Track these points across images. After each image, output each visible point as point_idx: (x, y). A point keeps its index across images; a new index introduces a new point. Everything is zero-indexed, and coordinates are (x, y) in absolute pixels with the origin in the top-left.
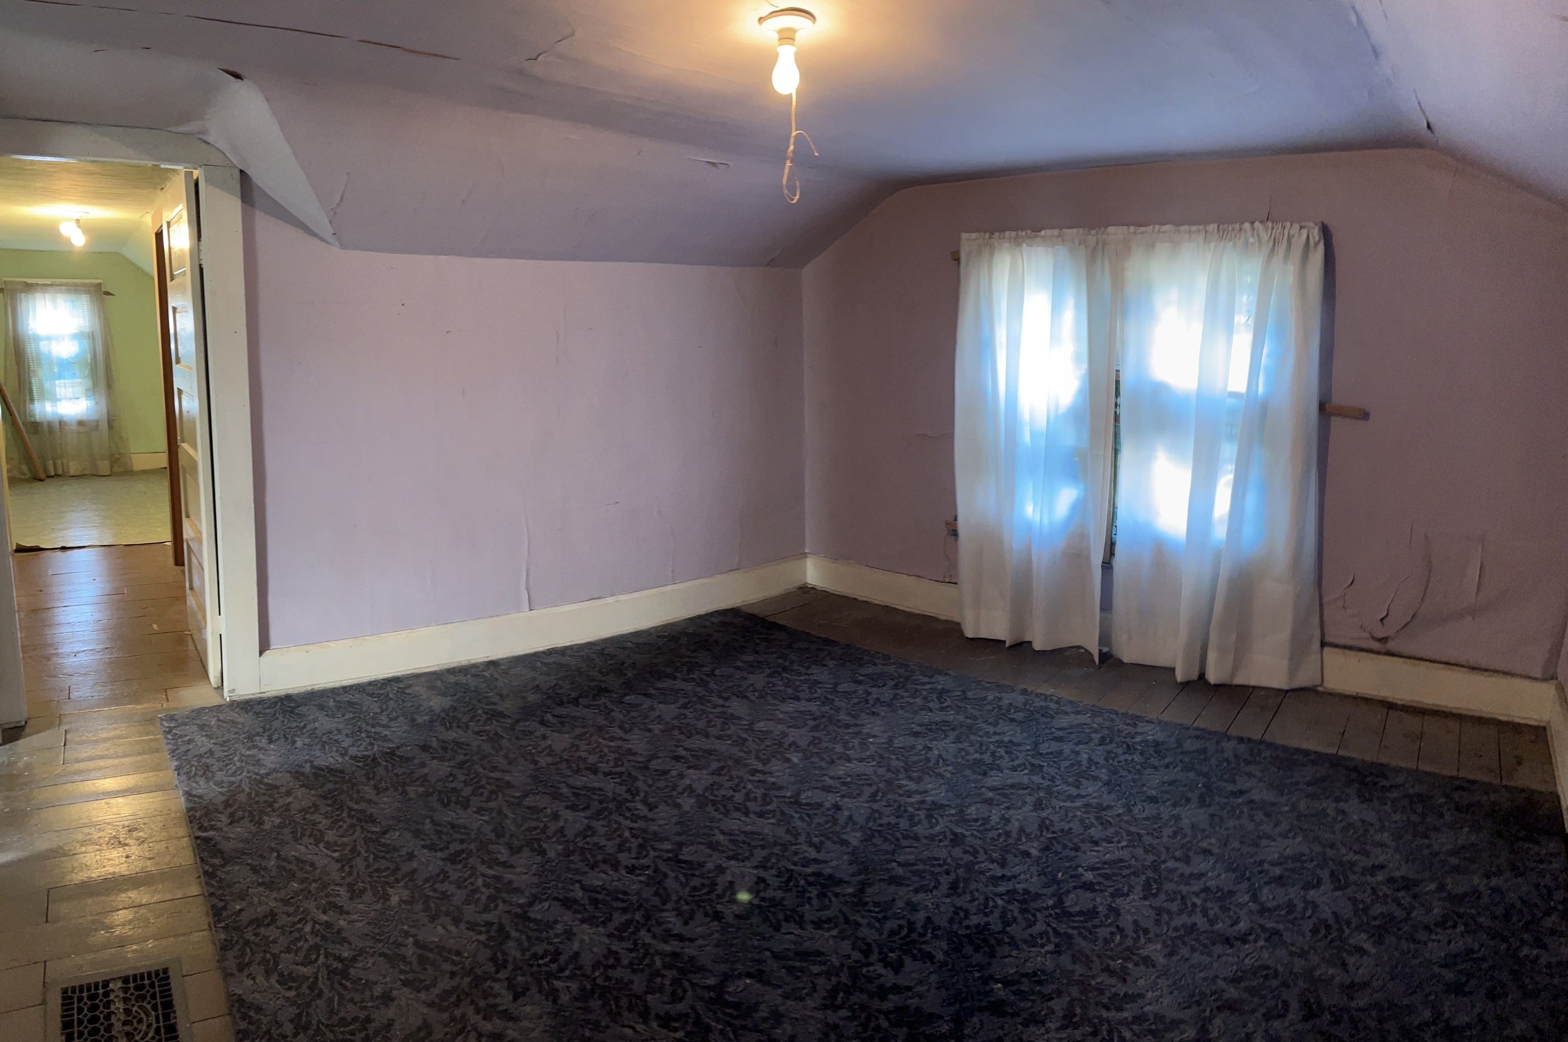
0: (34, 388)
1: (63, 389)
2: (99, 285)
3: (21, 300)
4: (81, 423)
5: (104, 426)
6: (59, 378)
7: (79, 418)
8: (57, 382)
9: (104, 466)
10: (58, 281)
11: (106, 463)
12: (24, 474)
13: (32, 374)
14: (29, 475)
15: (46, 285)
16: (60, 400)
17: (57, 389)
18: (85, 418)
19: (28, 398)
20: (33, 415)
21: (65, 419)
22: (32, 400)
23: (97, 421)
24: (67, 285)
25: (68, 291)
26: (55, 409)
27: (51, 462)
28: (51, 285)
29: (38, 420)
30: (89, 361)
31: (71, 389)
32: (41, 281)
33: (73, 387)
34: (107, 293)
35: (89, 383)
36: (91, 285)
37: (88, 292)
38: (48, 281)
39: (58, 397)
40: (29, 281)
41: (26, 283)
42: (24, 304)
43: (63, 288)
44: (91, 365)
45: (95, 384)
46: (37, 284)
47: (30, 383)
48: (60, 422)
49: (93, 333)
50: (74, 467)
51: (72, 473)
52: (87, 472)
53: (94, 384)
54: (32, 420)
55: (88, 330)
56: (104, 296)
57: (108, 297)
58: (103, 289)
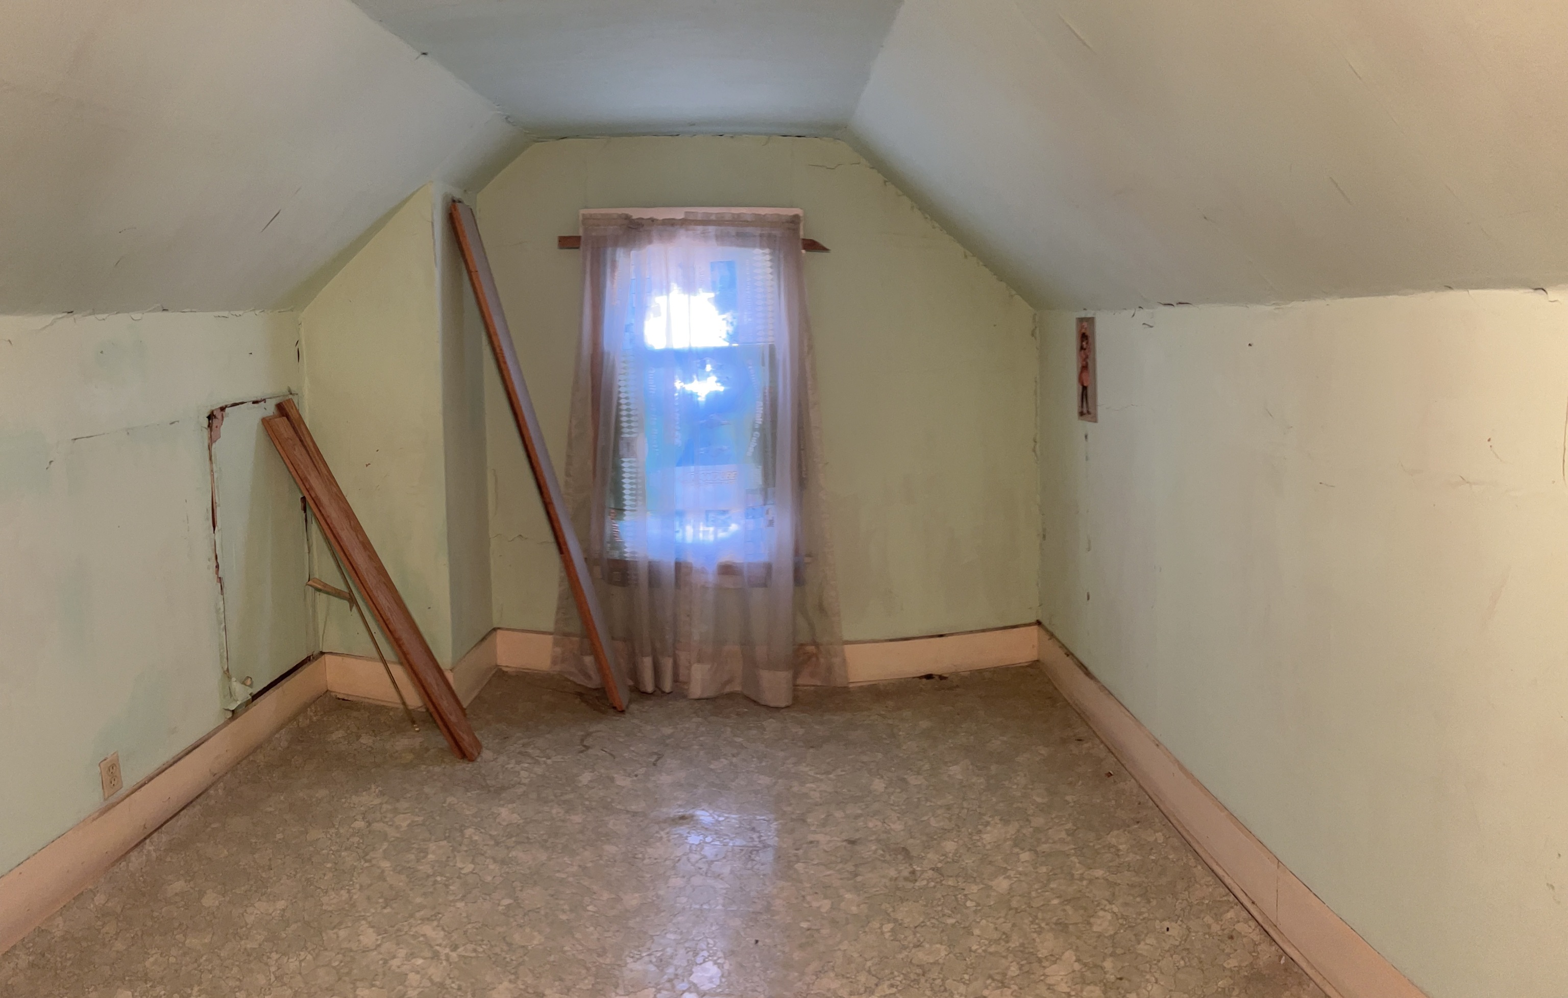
1: (691, 490)
2: (795, 221)
3: (614, 265)
4: (727, 570)
5: (785, 579)
6: (683, 463)
7: (726, 557)
8: (677, 472)
9: (776, 685)
10: (701, 211)
11: (784, 676)
12: (586, 675)
13: (623, 450)
15: (671, 223)
16: (681, 514)
17: (679, 487)
20: (616, 545)
22: (619, 510)
23: (768, 567)
24: (719, 222)
26: (668, 533)
27: (647, 662)
28: (685, 223)
29: (628, 556)
30: (759, 421)
31: (711, 490)
32: (661, 214)
33: (717, 485)
34: (812, 246)
35: (755, 475)
36: (774, 223)
37: (768, 241)
38: (678, 214)
39: (680, 507)
40: (636, 213)
41: (627, 217)
43: (711, 229)
44: (762, 429)
45: (769, 476)
46: (653, 220)
48: (678, 566)
50: (701, 681)
51: (696, 691)
53: (766, 476)
54: (616, 555)
56: (803, 251)
57: (811, 254)
58: (802, 234)
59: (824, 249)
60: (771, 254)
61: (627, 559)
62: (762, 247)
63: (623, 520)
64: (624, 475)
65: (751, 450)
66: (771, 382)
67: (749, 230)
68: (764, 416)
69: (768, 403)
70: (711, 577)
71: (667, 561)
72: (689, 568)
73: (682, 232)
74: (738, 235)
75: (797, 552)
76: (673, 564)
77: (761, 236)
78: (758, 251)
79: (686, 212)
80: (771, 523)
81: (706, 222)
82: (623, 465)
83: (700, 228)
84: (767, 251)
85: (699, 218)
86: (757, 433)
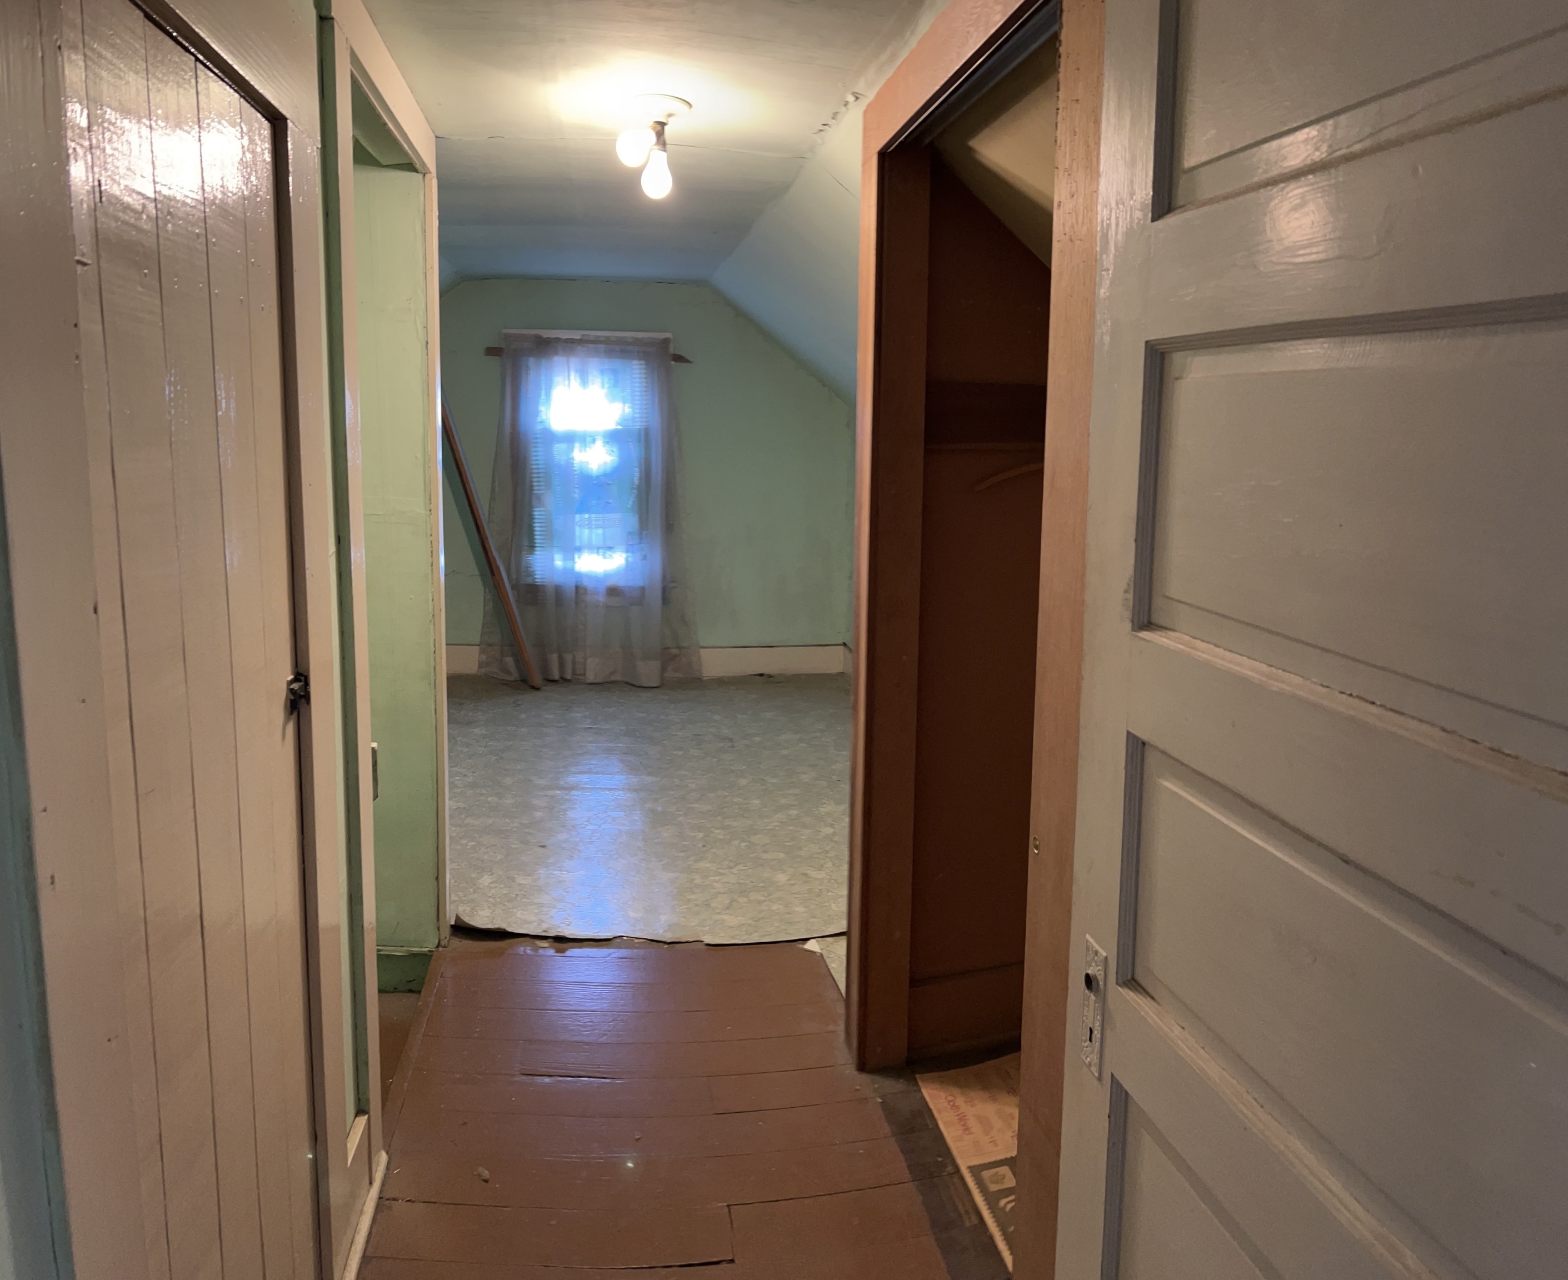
0: (538, 527)
1: (586, 531)
2: (666, 342)
3: (528, 368)
4: (613, 591)
5: (655, 597)
6: (580, 511)
7: (611, 582)
8: (578, 517)
9: (648, 671)
10: (593, 334)
11: (655, 665)
12: (507, 672)
13: (535, 502)
14: (515, 676)
15: (571, 342)
16: (579, 549)
17: (577, 529)
18: (621, 583)
19: (526, 543)
20: (531, 574)
21: (586, 583)
22: (532, 547)
23: (643, 589)
24: (607, 341)
25: (610, 354)
26: (569, 564)
27: (555, 657)
28: (581, 342)
29: (538, 582)
30: (636, 482)
31: (600, 531)
32: (564, 335)
33: (603, 527)
34: (679, 358)
35: (633, 521)
36: (649, 343)
37: (644, 355)
38: (576, 335)
39: (578, 544)
40: (546, 334)
41: (539, 337)
42: (532, 375)
43: (602, 347)
44: (639, 488)
45: (644, 524)
46: (558, 340)
47: (531, 517)
48: (577, 589)
49: (647, 432)
50: (594, 669)
51: (591, 677)
52: (617, 677)
53: (641, 522)
54: (529, 581)
55: (638, 425)
56: (673, 363)
57: (679, 364)
58: (672, 351)
59: (688, 361)
60: (646, 365)
61: (537, 584)
62: (639, 359)
63: (535, 554)
64: (536, 521)
65: (631, 503)
66: (645, 454)
67: (630, 348)
68: (640, 479)
69: (643, 469)
70: (602, 598)
71: (570, 584)
72: (585, 589)
73: (579, 348)
74: (622, 351)
75: (664, 577)
76: (574, 585)
77: (638, 352)
78: (635, 362)
79: (583, 335)
80: (645, 557)
81: (596, 341)
82: (535, 513)
83: (591, 346)
84: (643, 362)
85: (592, 338)
86: (635, 491)
